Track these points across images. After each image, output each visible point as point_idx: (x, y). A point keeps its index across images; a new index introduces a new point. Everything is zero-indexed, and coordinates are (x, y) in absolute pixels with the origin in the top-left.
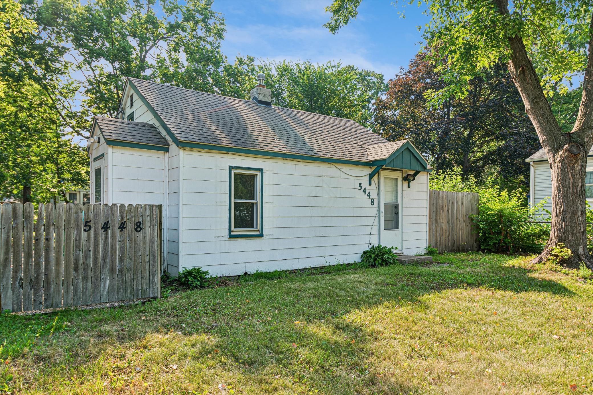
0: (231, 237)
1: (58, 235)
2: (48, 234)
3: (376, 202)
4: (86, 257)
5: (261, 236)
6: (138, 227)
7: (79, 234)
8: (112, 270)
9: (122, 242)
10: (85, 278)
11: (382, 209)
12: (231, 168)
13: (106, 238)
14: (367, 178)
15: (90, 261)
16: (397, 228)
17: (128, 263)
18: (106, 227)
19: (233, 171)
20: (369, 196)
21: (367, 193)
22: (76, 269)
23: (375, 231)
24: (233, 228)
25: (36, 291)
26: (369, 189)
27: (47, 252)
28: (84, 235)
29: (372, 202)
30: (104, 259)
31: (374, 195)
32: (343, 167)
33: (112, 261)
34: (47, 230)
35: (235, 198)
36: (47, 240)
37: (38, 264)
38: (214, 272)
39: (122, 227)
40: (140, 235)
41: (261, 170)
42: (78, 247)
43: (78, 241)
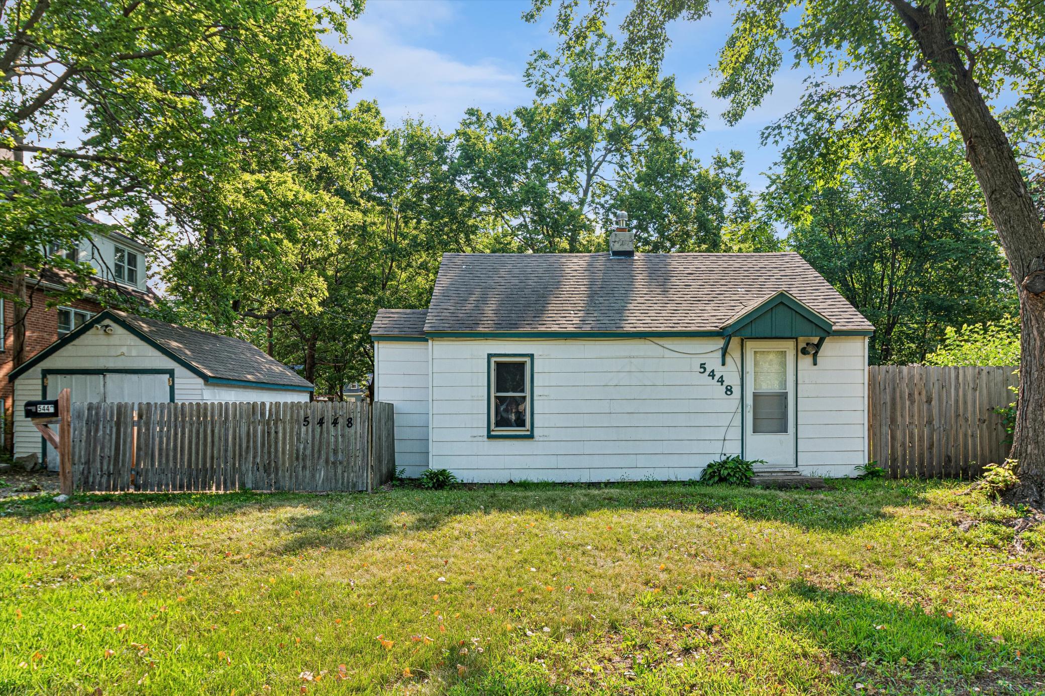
0: (490, 437)
1: (284, 429)
2: (276, 427)
3: (737, 390)
4: (305, 449)
5: (531, 437)
6: (350, 423)
7: (300, 429)
8: (327, 461)
9: (336, 437)
10: (304, 467)
11: (749, 401)
12: (490, 356)
13: (321, 432)
14: (719, 354)
15: (308, 452)
16: (785, 430)
17: (341, 457)
18: (321, 422)
19: (493, 360)
20: (721, 381)
21: (716, 378)
22: (297, 459)
23: (735, 433)
24: (493, 427)
25: (269, 475)
26: (719, 371)
27: (276, 443)
28: (303, 429)
29: (729, 390)
30: (319, 451)
31: (733, 379)
32: (668, 343)
33: (327, 454)
34: (276, 424)
35: (498, 390)
36: (276, 433)
37: (269, 453)
38: (461, 475)
39: (335, 423)
40: (352, 430)
41: (532, 356)
42: (298, 439)
43: (299, 434)
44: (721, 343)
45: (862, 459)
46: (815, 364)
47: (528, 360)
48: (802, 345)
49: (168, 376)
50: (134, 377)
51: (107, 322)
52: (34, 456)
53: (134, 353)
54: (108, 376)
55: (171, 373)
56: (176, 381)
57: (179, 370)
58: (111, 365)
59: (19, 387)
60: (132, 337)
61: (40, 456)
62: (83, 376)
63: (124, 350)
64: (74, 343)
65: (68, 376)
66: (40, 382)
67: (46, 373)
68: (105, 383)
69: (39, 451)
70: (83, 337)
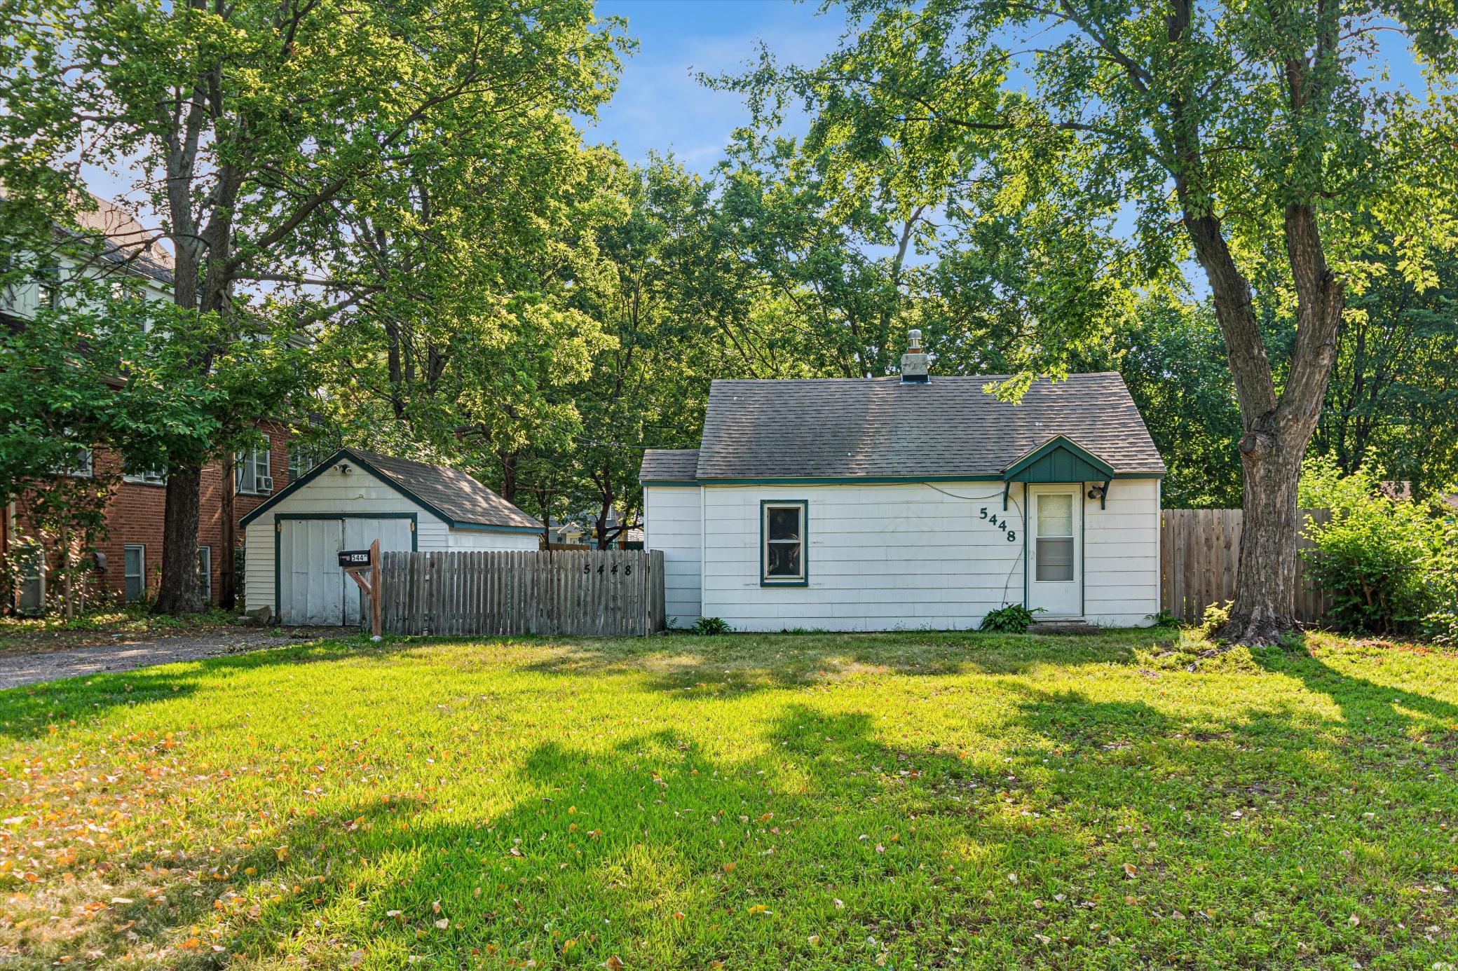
0: (763, 585)
1: (566, 576)
2: (559, 575)
3: (1019, 536)
4: (586, 596)
5: (805, 585)
6: (628, 570)
7: (581, 576)
8: (606, 608)
9: (615, 584)
10: (585, 613)
11: (1032, 547)
12: (763, 502)
13: (601, 580)
14: (1000, 499)
15: (589, 599)
16: (1070, 577)
17: (619, 603)
18: (601, 570)
19: (766, 506)
20: (1003, 526)
21: (998, 523)
22: (579, 605)
23: (1018, 581)
24: (766, 575)
25: (552, 620)
26: (1001, 516)
27: (559, 590)
28: (584, 576)
29: (1011, 536)
30: (600, 598)
31: (1015, 524)
32: (948, 487)
33: (607, 601)
34: (558, 572)
35: (771, 538)
36: (559, 580)
37: (552, 599)
38: (734, 624)
39: (614, 570)
40: (629, 578)
41: (806, 502)
42: (580, 587)
43: (580, 581)
44: (1001, 487)
45: (1154, 608)
46: (1103, 508)
47: (802, 506)
48: (1088, 488)
49: (409, 521)
50: (375, 522)
51: (344, 461)
52: (267, 608)
53: (373, 495)
54: (347, 521)
55: (413, 517)
56: (419, 526)
57: (423, 514)
58: (349, 508)
59: (251, 534)
60: (371, 478)
61: (273, 609)
62: (320, 522)
63: (363, 492)
64: (309, 484)
65: (304, 522)
66: (273, 527)
67: (279, 518)
68: (344, 529)
69: (272, 604)
70: (318, 479)
